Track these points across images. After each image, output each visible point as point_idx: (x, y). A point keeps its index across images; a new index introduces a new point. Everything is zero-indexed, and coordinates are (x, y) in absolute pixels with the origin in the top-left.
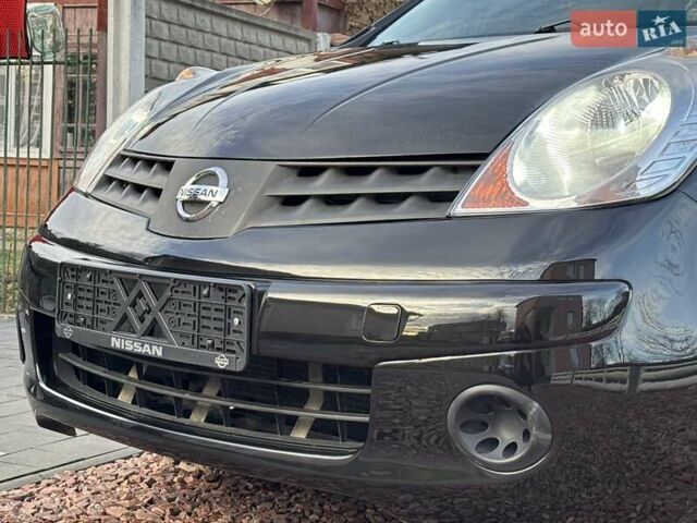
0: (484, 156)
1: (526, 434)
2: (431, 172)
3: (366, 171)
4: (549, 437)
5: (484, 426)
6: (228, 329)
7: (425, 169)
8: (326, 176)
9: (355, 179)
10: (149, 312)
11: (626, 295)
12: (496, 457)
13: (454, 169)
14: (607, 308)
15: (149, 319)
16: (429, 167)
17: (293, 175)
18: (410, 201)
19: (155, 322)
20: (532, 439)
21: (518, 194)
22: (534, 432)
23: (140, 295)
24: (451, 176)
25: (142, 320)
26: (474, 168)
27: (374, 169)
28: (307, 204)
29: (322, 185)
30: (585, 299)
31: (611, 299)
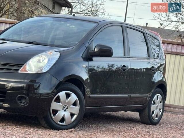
0: (23, 65)
1: (26, 101)
2: (15, 66)
3: (6, 65)
4: (29, 102)
5: (21, 100)
9: (4, 66)
11: (40, 85)
13: (19, 66)
14: (37, 86)
18: (12, 70)
20: (27, 102)
21: (27, 71)
22: (27, 101)
26: (22, 66)
30: (35, 85)
31: (38, 85)
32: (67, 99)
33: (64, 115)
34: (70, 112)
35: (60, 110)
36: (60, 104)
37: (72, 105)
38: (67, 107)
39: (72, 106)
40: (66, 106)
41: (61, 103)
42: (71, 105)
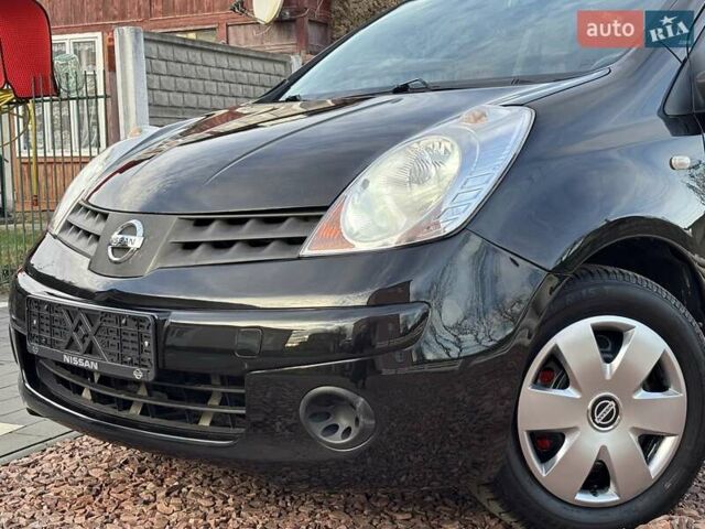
0: (325, 209)
1: (357, 420)
2: (288, 222)
3: (242, 222)
4: (373, 422)
5: (328, 416)
6: (141, 349)
7: (284, 219)
8: (213, 226)
9: (235, 228)
10: (87, 336)
12: (336, 439)
13: (306, 219)
15: (87, 340)
16: (286, 218)
17: (190, 226)
18: (273, 244)
19: (91, 344)
20: (361, 424)
21: (348, 238)
22: (361, 419)
23: (80, 323)
24: (303, 224)
25: (83, 341)
26: (320, 217)
27: (247, 220)
28: (200, 248)
29: (212, 233)
31: (418, 312)
32: (608, 361)
33: (603, 449)
34: (635, 430)
35: (573, 429)
36: (570, 392)
37: (643, 391)
38: (612, 403)
39: (642, 395)
40: (610, 399)
41: (577, 388)
42: (636, 391)
